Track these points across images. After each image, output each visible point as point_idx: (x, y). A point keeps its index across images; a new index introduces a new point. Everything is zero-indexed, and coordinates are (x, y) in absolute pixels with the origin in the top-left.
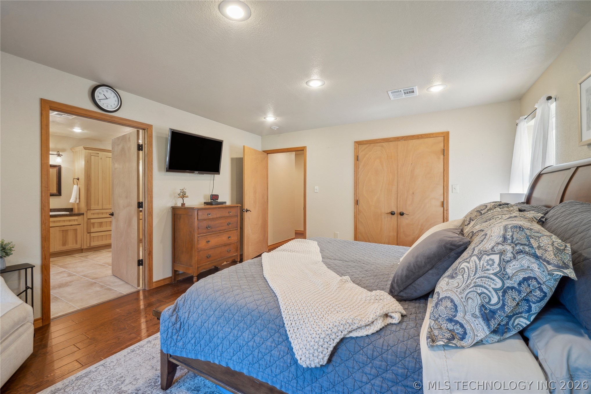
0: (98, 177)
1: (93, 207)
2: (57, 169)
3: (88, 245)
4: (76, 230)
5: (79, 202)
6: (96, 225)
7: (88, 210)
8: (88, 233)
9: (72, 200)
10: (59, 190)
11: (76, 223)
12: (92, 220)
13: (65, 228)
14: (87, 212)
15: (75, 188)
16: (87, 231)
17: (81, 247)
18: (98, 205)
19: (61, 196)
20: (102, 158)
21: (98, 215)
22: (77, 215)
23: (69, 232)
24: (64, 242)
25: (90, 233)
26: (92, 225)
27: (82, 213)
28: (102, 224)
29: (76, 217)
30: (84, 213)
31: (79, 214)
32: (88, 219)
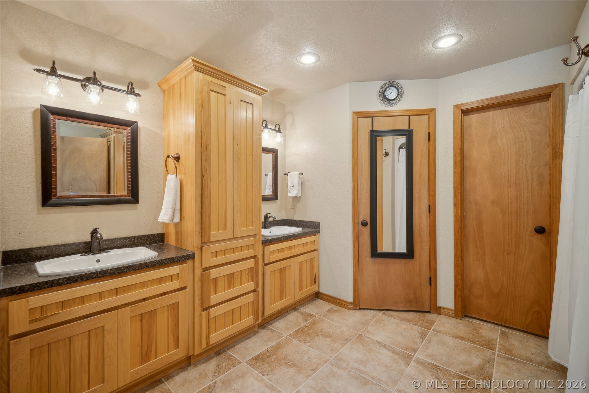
0: (225, 151)
1: (215, 234)
2: (128, 133)
3: (204, 345)
4: (175, 307)
5: (181, 219)
6: (221, 284)
7: (202, 243)
8: (204, 310)
9: (164, 216)
10: (132, 187)
11: (175, 284)
12: (212, 271)
13: (148, 306)
14: (201, 249)
15: (172, 180)
16: (202, 304)
17: (188, 353)
18: (225, 228)
19: (138, 203)
20: (232, 102)
21: (225, 255)
22: (176, 260)
23: (159, 317)
24: (144, 352)
25: (207, 309)
26: (212, 285)
27: (190, 255)
28: (233, 278)
29: (174, 270)
30: (194, 254)
31: (182, 256)
32: (204, 270)
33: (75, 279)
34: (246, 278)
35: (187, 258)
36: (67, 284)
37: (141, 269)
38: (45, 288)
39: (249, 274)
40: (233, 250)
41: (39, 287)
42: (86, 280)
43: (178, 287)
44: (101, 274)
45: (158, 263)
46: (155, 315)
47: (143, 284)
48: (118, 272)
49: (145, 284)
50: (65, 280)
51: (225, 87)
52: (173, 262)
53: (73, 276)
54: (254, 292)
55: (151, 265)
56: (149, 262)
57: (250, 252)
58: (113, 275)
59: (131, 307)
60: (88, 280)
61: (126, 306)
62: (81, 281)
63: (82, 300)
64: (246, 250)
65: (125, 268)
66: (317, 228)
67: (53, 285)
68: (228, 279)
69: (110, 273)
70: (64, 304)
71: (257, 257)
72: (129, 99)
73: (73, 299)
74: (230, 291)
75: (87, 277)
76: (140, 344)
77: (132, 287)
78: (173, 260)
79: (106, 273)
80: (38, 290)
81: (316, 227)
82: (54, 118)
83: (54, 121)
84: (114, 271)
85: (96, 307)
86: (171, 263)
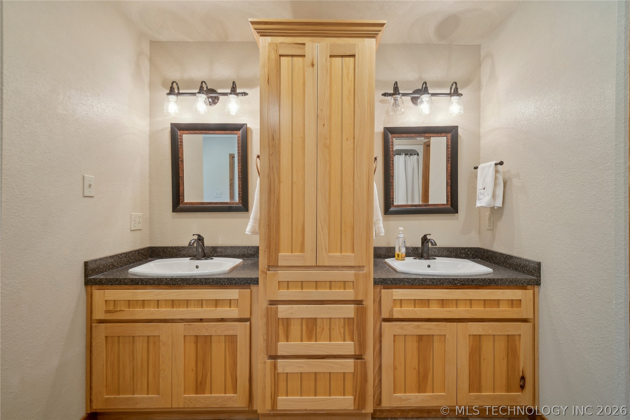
1: (285, 256)
2: (238, 137)
3: (269, 407)
4: (233, 339)
6: (295, 329)
7: (268, 266)
8: (270, 357)
10: (242, 194)
11: (233, 312)
12: (281, 307)
13: (203, 329)
14: (266, 274)
16: (268, 349)
18: (302, 250)
19: (248, 212)
20: (315, 63)
21: (302, 289)
22: (234, 281)
23: (215, 346)
24: (199, 381)
25: (275, 357)
26: (281, 327)
27: (252, 279)
28: (316, 326)
29: (233, 293)
30: (258, 278)
31: (242, 279)
32: (272, 303)
33: (136, 282)
34: (340, 333)
35: (248, 282)
36: (131, 285)
37: (195, 284)
38: (115, 284)
39: (347, 328)
40: (316, 285)
41: (111, 283)
42: (145, 285)
43: (236, 316)
44: (158, 282)
45: (213, 282)
46: (211, 342)
47: (198, 302)
48: (173, 283)
49: (201, 303)
50: (129, 280)
51: (304, 44)
52: (231, 284)
53: (136, 278)
54: (357, 359)
55: (206, 282)
56: (203, 278)
57: (349, 294)
58: (168, 285)
59: (185, 325)
60: (147, 285)
61: (182, 321)
62: (142, 285)
63: (144, 303)
64: (340, 288)
65: (179, 280)
66: (533, 275)
67: (121, 283)
68: (307, 325)
69: (165, 282)
70: (130, 303)
71: (364, 303)
72: (231, 99)
73: (136, 300)
74: (310, 344)
75: (146, 282)
76: (195, 369)
77: (187, 303)
78: (231, 281)
79: (162, 282)
80: (111, 285)
81: (531, 271)
82: (181, 133)
83: (181, 136)
84: (169, 281)
85: (153, 314)
86: (228, 284)
